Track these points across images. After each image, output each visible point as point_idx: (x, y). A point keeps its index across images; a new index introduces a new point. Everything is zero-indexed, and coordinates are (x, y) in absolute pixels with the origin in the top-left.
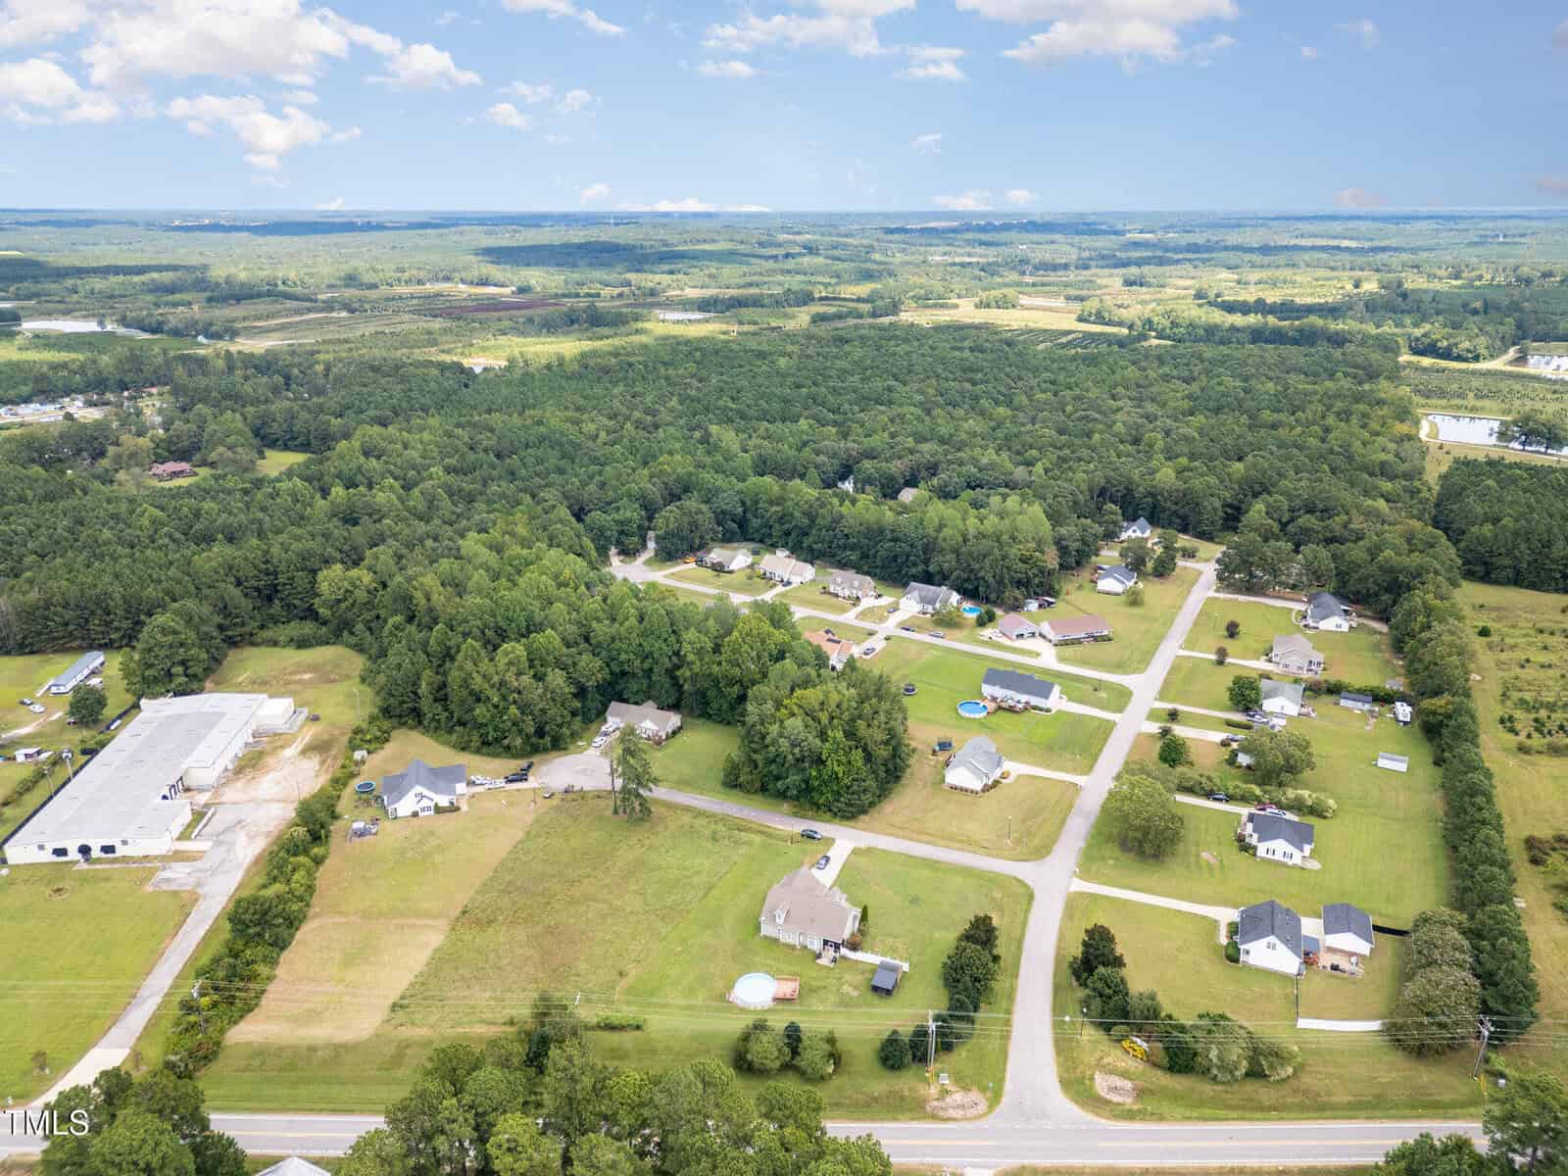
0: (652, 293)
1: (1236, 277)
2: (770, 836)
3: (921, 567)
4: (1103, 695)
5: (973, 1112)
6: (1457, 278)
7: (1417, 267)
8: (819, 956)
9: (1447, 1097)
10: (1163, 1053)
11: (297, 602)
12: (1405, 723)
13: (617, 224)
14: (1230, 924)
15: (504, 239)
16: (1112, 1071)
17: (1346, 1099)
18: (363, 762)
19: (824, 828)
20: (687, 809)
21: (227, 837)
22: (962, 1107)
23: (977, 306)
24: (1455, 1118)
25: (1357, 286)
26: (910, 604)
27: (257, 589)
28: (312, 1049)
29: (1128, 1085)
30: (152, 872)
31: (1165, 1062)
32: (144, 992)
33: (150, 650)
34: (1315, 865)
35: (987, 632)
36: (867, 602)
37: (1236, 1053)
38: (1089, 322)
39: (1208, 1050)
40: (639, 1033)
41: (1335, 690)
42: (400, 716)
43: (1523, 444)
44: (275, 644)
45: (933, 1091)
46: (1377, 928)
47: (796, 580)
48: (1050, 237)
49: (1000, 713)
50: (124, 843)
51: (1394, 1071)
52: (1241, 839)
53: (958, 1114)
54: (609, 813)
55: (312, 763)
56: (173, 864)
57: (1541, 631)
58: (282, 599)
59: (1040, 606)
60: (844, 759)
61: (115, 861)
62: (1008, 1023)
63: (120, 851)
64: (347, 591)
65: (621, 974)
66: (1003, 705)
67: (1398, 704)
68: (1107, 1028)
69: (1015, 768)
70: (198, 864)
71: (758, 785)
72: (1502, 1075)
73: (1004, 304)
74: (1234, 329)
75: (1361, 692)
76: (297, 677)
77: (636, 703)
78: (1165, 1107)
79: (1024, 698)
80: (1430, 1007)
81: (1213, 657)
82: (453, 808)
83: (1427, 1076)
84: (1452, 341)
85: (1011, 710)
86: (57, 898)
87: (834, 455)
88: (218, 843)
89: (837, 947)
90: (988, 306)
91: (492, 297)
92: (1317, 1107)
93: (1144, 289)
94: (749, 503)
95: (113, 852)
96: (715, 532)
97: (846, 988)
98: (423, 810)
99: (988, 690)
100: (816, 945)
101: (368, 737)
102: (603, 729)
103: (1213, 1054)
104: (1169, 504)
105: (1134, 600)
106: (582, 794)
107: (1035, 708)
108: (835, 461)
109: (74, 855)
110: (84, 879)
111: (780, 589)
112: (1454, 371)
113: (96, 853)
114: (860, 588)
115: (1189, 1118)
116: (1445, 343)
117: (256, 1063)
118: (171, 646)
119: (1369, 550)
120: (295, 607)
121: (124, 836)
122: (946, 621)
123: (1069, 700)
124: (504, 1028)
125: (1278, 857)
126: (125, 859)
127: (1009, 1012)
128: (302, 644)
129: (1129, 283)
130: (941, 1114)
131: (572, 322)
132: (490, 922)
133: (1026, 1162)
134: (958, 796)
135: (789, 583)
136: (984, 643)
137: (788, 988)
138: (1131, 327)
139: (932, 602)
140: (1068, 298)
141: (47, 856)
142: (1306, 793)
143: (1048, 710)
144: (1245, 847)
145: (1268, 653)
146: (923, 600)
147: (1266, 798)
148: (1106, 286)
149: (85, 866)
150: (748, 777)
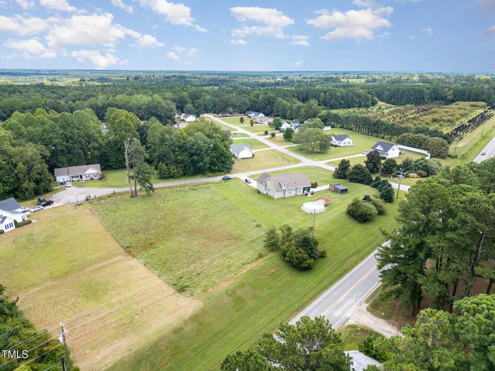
2: (212, 184)
4: (238, 135)
8: (306, 195)
10: (424, 172)
19: (229, 176)
31: (426, 174)
82: (27, 222)
89: (309, 189)
98: (7, 227)
100: (301, 192)
106: (99, 199)
124: (260, 260)
137: (323, 201)
145: (257, 123)
150: (175, 170)
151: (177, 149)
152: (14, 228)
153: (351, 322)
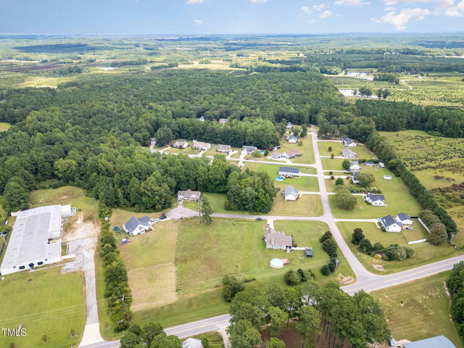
0: (91, 61)
1: (267, 53)
2: (248, 221)
3: (243, 141)
4: (309, 170)
5: (351, 281)
6: (322, 52)
7: (311, 49)
8: (286, 251)
9: (447, 253)
10: (387, 257)
11: (48, 173)
12: (383, 167)
13: (65, 38)
14: (378, 223)
15: (25, 44)
16: (376, 264)
17: (428, 258)
18: (109, 221)
19: (263, 217)
20: (219, 218)
21: (79, 252)
22: (347, 281)
23: (199, 63)
24: (451, 257)
25: (298, 55)
26: (244, 152)
27: (31, 170)
28: (162, 308)
29: (381, 266)
30: (61, 267)
31: (388, 258)
32: (89, 304)
33: (11, 195)
34: (386, 205)
35: (269, 157)
36: (231, 153)
37: (404, 253)
38: (233, 67)
39: (397, 253)
40: (255, 281)
41: (364, 161)
42: (111, 205)
43: (362, 95)
44: (45, 188)
45: (339, 278)
46: (412, 218)
47: (206, 148)
48: (210, 42)
49: (287, 179)
50: (46, 260)
51: (433, 250)
52: (366, 202)
53: (348, 282)
54: (198, 223)
55: (90, 224)
56: (66, 264)
57: (396, 141)
58: (41, 173)
59: (277, 149)
60: (264, 197)
61: (44, 266)
62: (344, 258)
63: (45, 263)
64: (68, 167)
65: (237, 266)
66: (287, 176)
67: (380, 163)
68: (369, 254)
69: (301, 193)
70: (76, 262)
71: (237, 208)
72: (455, 245)
73: (207, 62)
74: (276, 68)
75: (369, 161)
76: (62, 198)
77: (185, 190)
78: (393, 270)
79: (292, 174)
80: (439, 233)
81: (331, 157)
82: (150, 230)
83: (441, 249)
84: (331, 69)
85: (289, 177)
86: (31, 282)
87: (195, 110)
88: (77, 254)
89: (290, 247)
90: (203, 63)
91: (34, 64)
92: (423, 262)
93: (243, 57)
94: (181, 127)
95: (42, 264)
96: (173, 137)
97: (299, 258)
98: (142, 232)
99: (280, 173)
100: (284, 248)
101: (106, 213)
102: (179, 199)
103: (399, 254)
104: (295, 117)
105: (300, 144)
106: (187, 219)
107: (295, 176)
108: (196, 112)
109: (27, 267)
110: (36, 275)
111: (202, 152)
112: (334, 77)
113: (36, 265)
114: (228, 149)
115: (399, 271)
116: (329, 70)
117: (146, 316)
118: (19, 193)
119: (355, 125)
120: (46, 175)
121: (45, 258)
122: (256, 156)
123: (302, 173)
124: (215, 289)
125: (378, 204)
126: (47, 265)
127: (343, 255)
128: (55, 187)
129: (238, 55)
130: (344, 283)
131: (71, 72)
132: (186, 260)
133: (373, 290)
134: (290, 203)
135: (204, 150)
136: (269, 161)
137: (286, 261)
138: (247, 68)
139: (251, 151)
140: (224, 60)
141: (17, 270)
142: (375, 188)
143: (299, 176)
144: (369, 204)
145: (341, 154)
146: (248, 150)
147: (366, 191)
148: (232, 57)
149: (33, 271)
150: (234, 206)
151: (236, 195)
152: (144, 232)
153: (219, 331)
